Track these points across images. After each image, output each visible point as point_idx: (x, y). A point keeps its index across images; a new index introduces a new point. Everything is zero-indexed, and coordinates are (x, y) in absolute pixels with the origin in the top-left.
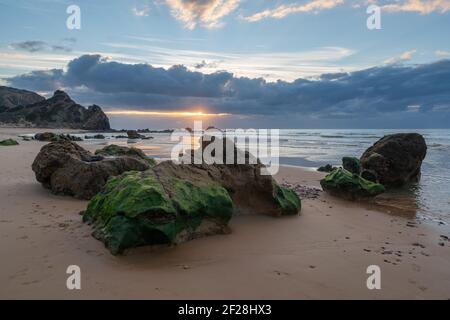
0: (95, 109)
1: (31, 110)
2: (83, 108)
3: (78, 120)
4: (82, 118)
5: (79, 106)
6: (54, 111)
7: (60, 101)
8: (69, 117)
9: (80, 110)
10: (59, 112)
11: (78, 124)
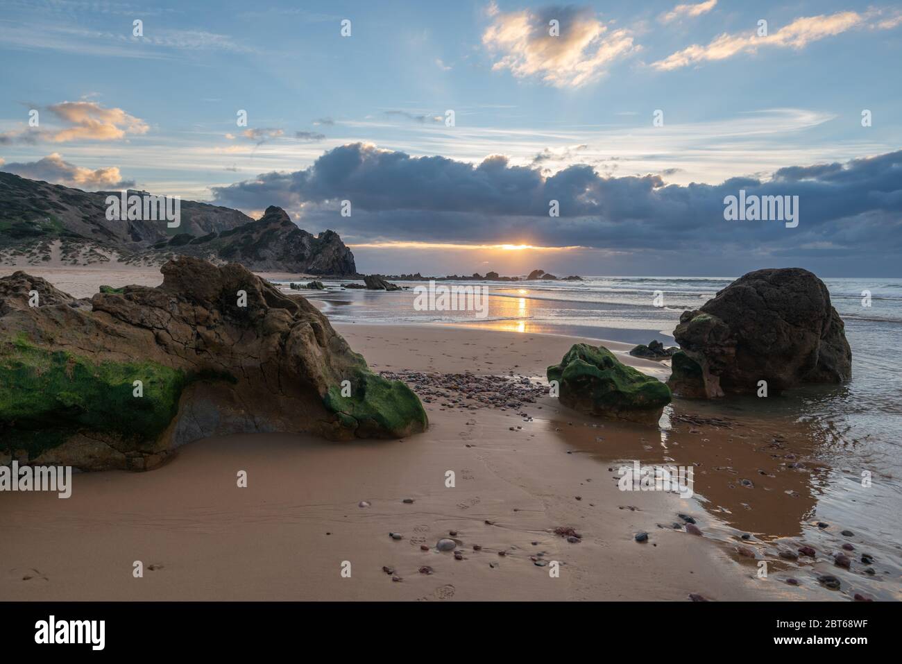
0: (330, 237)
1: (228, 241)
2: (310, 236)
3: (301, 258)
4: (307, 253)
5: (304, 233)
6: (263, 244)
7: (272, 225)
8: (287, 252)
9: (305, 240)
10: (271, 244)
11: (300, 264)
